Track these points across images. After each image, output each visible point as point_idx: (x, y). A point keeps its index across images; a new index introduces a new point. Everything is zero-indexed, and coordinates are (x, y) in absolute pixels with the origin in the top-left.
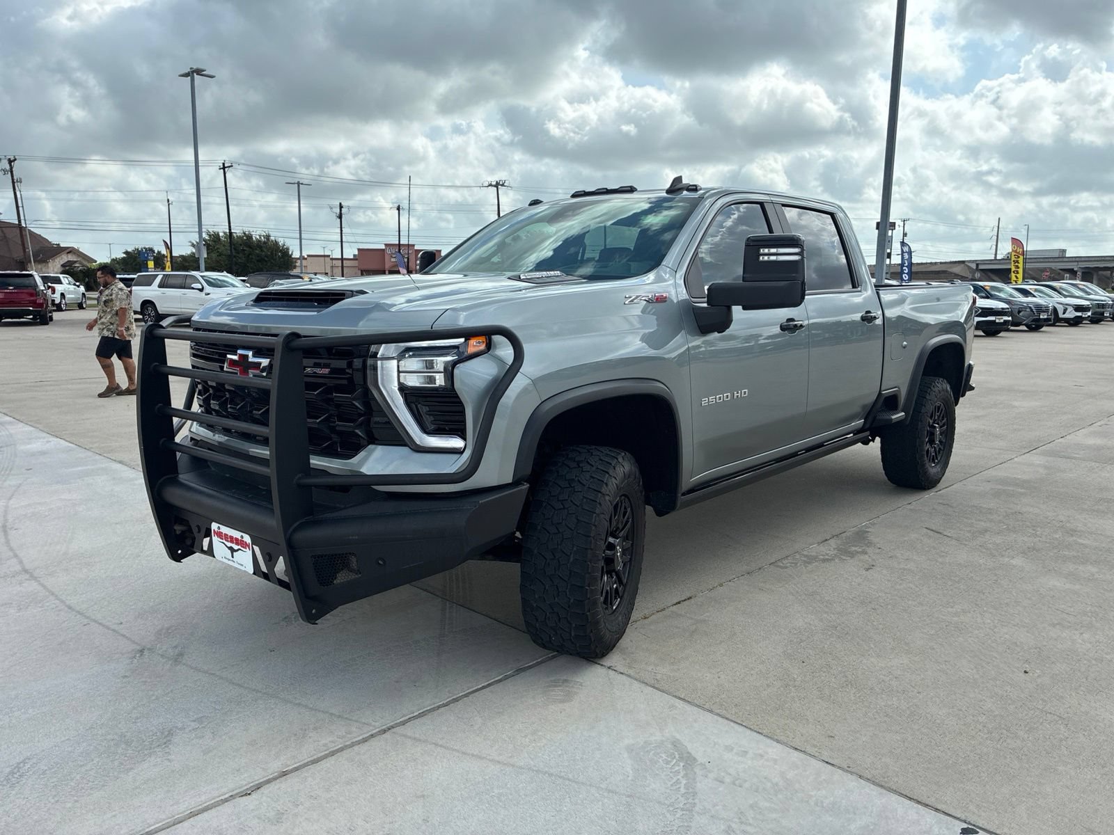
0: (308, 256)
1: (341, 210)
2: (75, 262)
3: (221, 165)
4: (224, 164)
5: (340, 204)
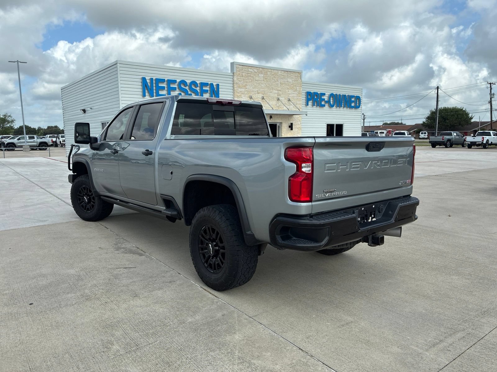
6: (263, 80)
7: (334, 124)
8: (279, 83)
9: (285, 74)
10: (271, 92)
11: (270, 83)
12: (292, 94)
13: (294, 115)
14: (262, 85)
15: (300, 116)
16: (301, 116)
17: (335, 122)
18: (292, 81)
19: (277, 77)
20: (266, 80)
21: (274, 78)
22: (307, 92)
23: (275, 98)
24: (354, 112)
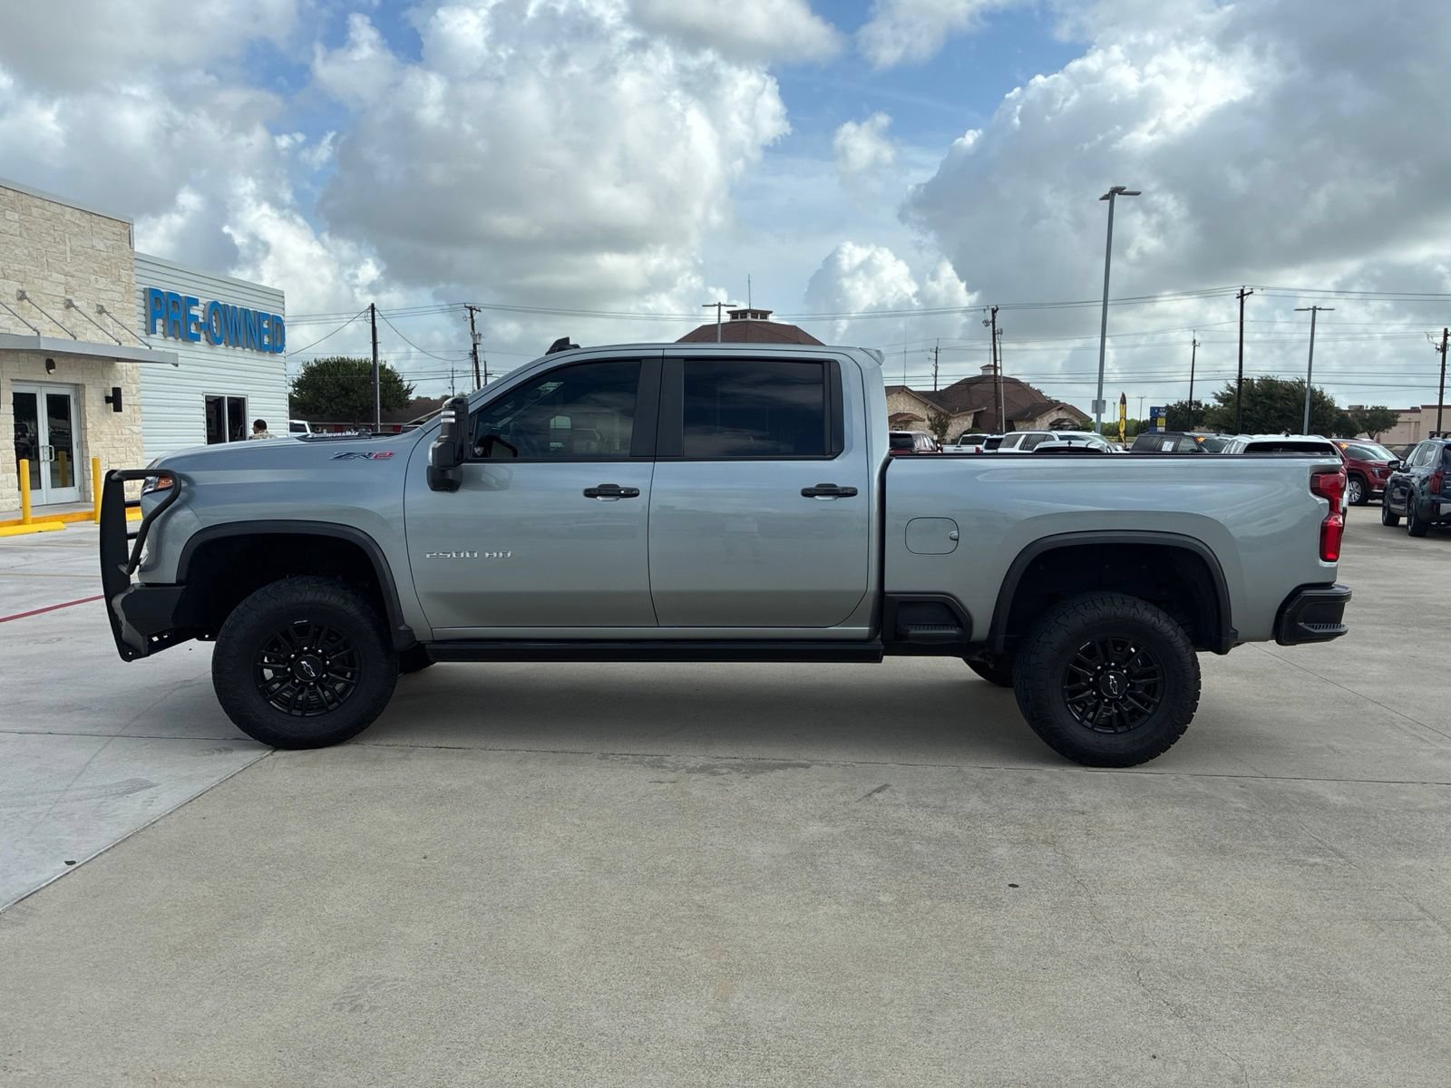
0: (1423, 407)
1: (1445, 339)
2: (1065, 420)
3: (1239, 292)
4: (1242, 291)
5: (1446, 330)
6: (18, 233)
7: (223, 398)
8: (68, 249)
9: (84, 221)
10: (45, 278)
11: (39, 246)
12: (108, 293)
13: (119, 360)
14: (16, 252)
15: (134, 364)
16: (137, 367)
17: (227, 390)
18: (107, 247)
19: (62, 228)
20: (28, 234)
21: (52, 232)
22: (150, 289)
23: (58, 299)
24: (269, 364)
